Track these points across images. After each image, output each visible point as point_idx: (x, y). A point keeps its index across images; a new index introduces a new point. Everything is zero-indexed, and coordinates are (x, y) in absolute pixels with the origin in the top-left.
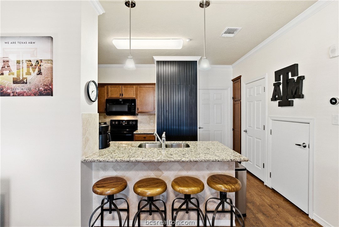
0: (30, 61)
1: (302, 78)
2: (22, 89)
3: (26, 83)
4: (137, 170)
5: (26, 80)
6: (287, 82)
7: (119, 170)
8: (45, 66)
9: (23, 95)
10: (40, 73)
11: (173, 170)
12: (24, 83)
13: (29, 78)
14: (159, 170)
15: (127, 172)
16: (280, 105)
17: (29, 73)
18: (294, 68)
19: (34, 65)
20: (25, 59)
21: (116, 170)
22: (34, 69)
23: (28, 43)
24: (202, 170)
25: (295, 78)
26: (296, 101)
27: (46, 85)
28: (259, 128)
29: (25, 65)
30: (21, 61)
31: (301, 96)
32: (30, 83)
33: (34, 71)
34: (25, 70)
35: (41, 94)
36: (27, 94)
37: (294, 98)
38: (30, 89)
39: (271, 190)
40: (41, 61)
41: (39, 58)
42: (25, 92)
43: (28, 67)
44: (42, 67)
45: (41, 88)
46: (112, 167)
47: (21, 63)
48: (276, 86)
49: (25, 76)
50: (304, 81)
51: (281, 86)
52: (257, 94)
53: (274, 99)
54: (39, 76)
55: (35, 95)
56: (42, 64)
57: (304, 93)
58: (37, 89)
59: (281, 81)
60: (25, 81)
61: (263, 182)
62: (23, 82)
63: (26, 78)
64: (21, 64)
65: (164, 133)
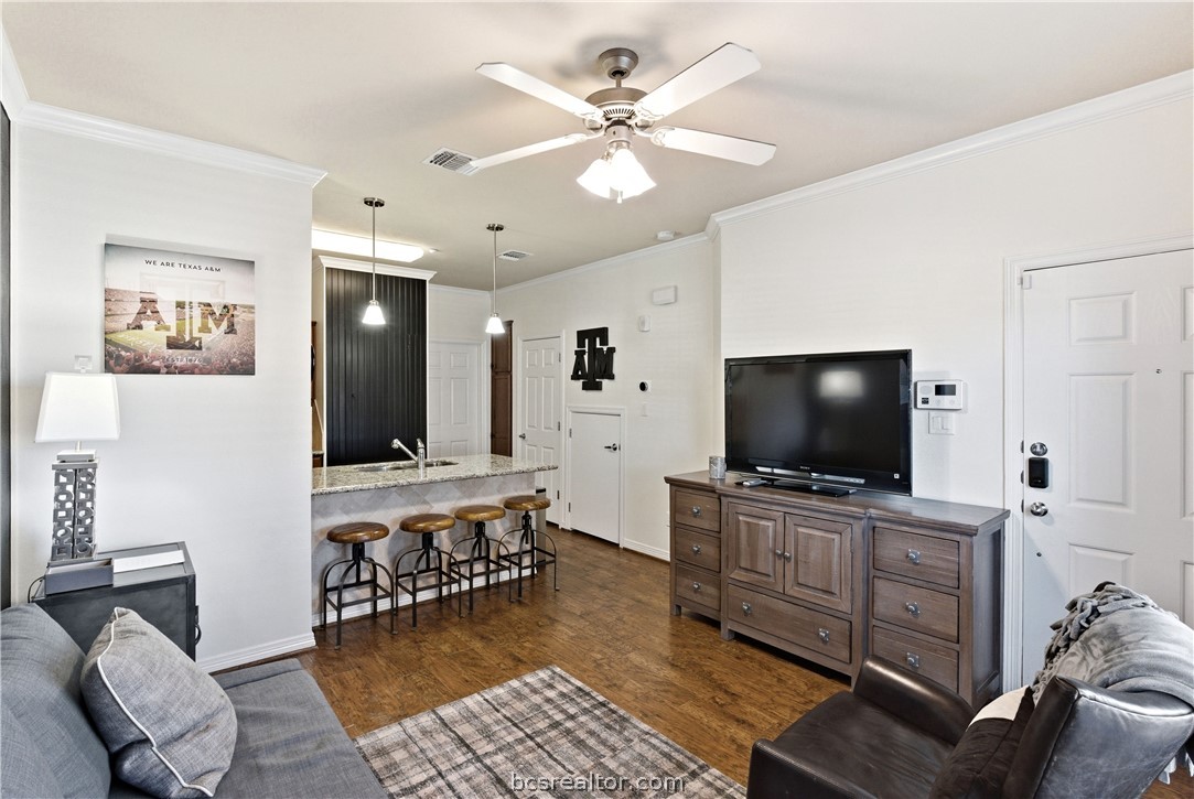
0: (209, 305)
1: (612, 350)
2: (191, 360)
3: (200, 348)
4: (387, 507)
5: (200, 343)
6: (594, 351)
7: (355, 511)
8: (241, 317)
9: (193, 373)
10: (231, 330)
11: (448, 500)
12: (193, 348)
13: (206, 339)
14: (425, 502)
15: (369, 514)
16: (585, 387)
17: (205, 329)
18: (602, 333)
19: (218, 314)
20: (196, 300)
21: (347, 513)
22: (218, 323)
23: (203, 268)
24: (491, 494)
25: (605, 348)
26: (605, 382)
27: (245, 355)
28: (550, 428)
29: (197, 312)
30: (187, 304)
31: (611, 377)
32: (208, 349)
33: (218, 326)
34: (197, 323)
35: (233, 370)
36: (200, 370)
37: (603, 378)
38: (207, 360)
39: (569, 534)
40: (235, 307)
41: (230, 301)
42: (196, 366)
43: (204, 316)
44: (236, 319)
45: (235, 360)
46: (341, 509)
47: (187, 307)
48: (579, 355)
49: (196, 334)
50: (616, 356)
51: (586, 357)
52: (546, 364)
53: (575, 377)
54: (230, 335)
55: (220, 372)
56: (235, 313)
57: (614, 372)
58: (226, 361)
59: (586, 349)
60: (197, 343)
61: (557, 526)
62: (191, 346)
63: (200, 339)
64: (187, 309)
65: (418, 440)
